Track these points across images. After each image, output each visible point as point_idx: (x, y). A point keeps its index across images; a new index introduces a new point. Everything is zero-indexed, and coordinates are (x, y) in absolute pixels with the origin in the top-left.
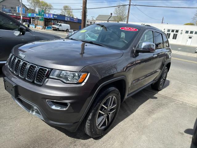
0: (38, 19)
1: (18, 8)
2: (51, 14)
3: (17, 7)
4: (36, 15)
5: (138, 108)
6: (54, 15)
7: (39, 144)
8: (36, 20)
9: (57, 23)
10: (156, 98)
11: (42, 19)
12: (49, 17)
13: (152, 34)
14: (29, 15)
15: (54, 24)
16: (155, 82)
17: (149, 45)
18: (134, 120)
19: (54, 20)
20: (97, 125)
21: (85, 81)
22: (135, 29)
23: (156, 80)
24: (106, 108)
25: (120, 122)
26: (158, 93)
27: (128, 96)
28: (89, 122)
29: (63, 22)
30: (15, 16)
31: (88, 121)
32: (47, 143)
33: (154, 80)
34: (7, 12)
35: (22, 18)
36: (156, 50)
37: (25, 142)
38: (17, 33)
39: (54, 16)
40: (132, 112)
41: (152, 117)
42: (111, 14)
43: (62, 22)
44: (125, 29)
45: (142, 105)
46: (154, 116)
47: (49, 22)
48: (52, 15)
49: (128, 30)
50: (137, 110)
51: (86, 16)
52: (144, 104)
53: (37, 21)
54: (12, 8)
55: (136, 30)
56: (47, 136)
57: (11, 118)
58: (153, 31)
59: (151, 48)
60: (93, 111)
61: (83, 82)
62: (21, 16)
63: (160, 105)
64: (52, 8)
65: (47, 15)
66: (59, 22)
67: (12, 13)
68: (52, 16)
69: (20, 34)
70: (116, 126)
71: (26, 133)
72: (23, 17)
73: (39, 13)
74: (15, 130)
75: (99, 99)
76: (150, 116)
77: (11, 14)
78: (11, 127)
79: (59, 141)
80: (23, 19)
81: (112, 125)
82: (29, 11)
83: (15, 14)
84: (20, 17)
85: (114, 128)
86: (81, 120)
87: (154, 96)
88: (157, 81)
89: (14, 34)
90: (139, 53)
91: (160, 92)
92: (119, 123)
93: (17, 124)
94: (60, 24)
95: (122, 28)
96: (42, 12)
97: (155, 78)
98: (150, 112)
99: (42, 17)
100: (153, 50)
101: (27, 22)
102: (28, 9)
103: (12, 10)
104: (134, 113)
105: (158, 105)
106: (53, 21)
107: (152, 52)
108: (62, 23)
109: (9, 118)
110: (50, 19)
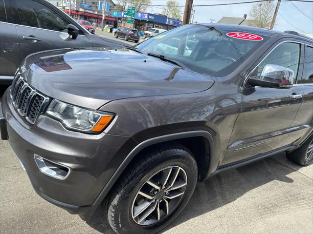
0: (126, 20)
1: (101, 3)
2: (146, 13)
3: (100, 1)
4: (124, 14)
5: (242, 194)
6: (150, 15)
7: (33, 224)
8: (123, 22)
9: (153, 27)
10: (291, 181)
11: (131, 21)
12: (141, 17)
13: (299, 50)
14: (115, 14)
15: (148, 29)
16: (293, 148)
17: (282, 72)
18: (224, 219)
19: (149, 22)
20: (133, 217)
21: (106, 131)
22: (257, 36)
23: (296, 145)
24: (157, 187)
25: (193, 217)
26: (299, 171)
27: (219, 171)
28: (113, 210)
29: (162, 27)
30: (95, 14)
31: (111, 207)
32: (46, 226)
33: (292, 144)
34: (87, 10)
35: (103, 18)
36: (294, 85)
37: (14, 215)
38: (65, 36)
39: (150, 17)
40: (226, 202)
41: (267, 220)
42: (245, 16)
43: (160, 26)
44: (236, 36)
45: (254, 191)
46: (272, 219)
47: (142, 25)
48: (146, 15)
49: (241, 37)
50: (238, 199)
51: (190, 15)
52: (259, 188)
53: (124, 24)
54: (93, 3)
55: (258, 38)
56: (51, 214)
57: (15, 168)
58: (300, 44)
59: (284, 79)
60: (122, 191)
61: (102, 131)
62: (104, 15)
63: (294, 198)
64: (150, 4)
65: (139, 14)
66: (156, 27)
67: (93, 11)
68: (146, 17)
69: (70, 37)
70: (184, 223)
71: (23, 199)
72: (106, 16)
73: (128, 12)
74: (11, 190)
75: (138, 168)
76: (263, 216)
77: (91, 12)
78: (7, 183)
79: (67, 227)
80: (105, 20)
81: (172, 219)
82: (115, 8)
83: (96, 13)
84: (102, 16)
85: (178, 226)
86: (96, 204)
87: (287, 176)
88: (299, 146)
89: (60, 36)
90: (256, 87)
91: (303, 170)
92: (192, 219)
93: (18, 181)
94: (156, 29)
95: (229, 34)
96: (133, 10)
97: (297, 140)
98: (267, 209)
99: (132, 18)
100: (288, 83)
101: (111, 24)
102: (115, 5)
103: (93, 5)
104: (230, 205)
105: (291, 196)
106: (146, 24)
107: (284, 86)
108: (160, 28)
109: (13, 167)
110: (143, 21)
